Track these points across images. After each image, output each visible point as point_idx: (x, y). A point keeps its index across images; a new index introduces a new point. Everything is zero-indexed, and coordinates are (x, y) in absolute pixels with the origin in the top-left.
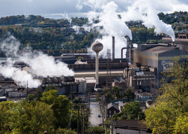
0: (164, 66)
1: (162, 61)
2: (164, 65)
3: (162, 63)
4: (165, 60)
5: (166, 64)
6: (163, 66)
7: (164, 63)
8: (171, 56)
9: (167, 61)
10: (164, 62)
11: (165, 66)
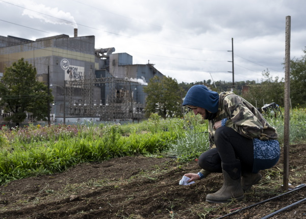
0: (66, 71)
1: (61, 58)
2: (65, 69)
3: (61, 64)
4: (68, 58)
5: (71, 68)
6: (63, 72)
7: (66, 65)
8: (80, 51)
9: (73, 61)
10: (65, 62)
11: (68, 72)
